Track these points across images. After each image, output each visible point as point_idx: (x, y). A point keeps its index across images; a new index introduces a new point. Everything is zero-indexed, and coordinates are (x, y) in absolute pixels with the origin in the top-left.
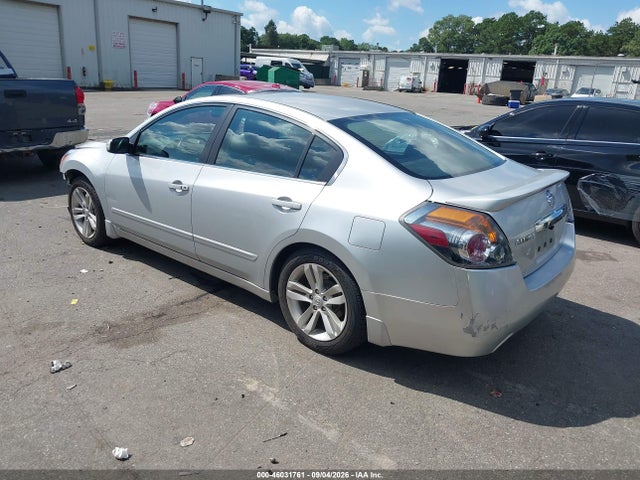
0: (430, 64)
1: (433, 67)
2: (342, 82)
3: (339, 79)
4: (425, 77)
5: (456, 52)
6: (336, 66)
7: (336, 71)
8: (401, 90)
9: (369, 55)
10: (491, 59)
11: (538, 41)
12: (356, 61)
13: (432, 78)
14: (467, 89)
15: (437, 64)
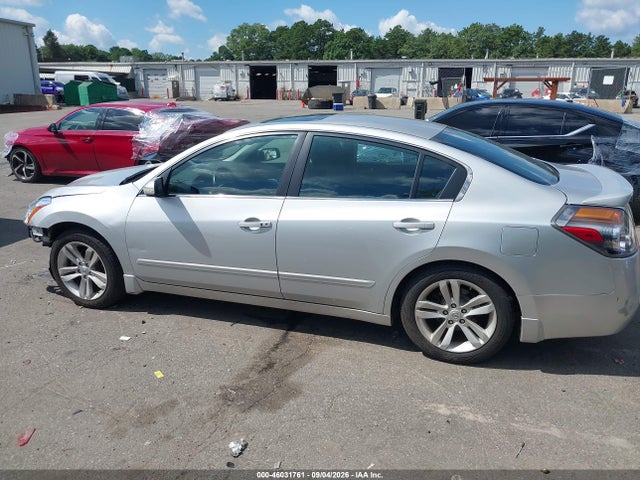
0: (240, 72)
1: (243, 75)
2: (151, 94)
3: (147, 91)
4: (237, 85)
5: (257, 59)
6: (141, 78)
7: (143, 84)
8: (216, 99)
9: (176, 65)
10: (296, 64)
11: (330, 46)
12: (163, 72)
13: (244, 86)
14: (279, 95)
15: (247, 71)
